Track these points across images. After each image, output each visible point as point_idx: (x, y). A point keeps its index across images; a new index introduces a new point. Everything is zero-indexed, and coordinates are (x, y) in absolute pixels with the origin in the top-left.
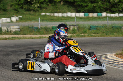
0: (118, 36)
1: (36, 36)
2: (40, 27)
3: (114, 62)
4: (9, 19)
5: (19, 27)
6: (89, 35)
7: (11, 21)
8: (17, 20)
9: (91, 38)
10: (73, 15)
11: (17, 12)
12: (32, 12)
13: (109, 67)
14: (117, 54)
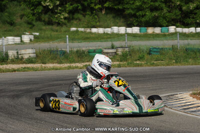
0: (196, 64)
1: (61, 65)
2: (68, 50)
3: (190, 106)
4: (19, 38)
5: (34, 51)
6: (149, 64)
7: (22, 41)
8: (31, 40)
9: (152, 67)
10: (122, 30)
11: (31, 26)
12: (55, 27)
13: (182, 115)
14: (194, 94)
